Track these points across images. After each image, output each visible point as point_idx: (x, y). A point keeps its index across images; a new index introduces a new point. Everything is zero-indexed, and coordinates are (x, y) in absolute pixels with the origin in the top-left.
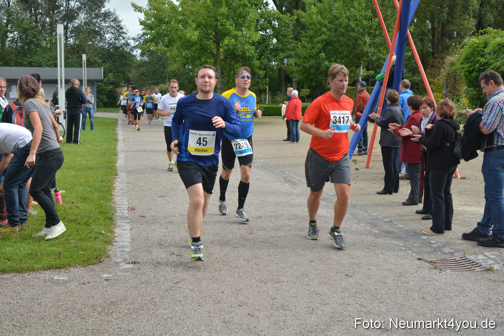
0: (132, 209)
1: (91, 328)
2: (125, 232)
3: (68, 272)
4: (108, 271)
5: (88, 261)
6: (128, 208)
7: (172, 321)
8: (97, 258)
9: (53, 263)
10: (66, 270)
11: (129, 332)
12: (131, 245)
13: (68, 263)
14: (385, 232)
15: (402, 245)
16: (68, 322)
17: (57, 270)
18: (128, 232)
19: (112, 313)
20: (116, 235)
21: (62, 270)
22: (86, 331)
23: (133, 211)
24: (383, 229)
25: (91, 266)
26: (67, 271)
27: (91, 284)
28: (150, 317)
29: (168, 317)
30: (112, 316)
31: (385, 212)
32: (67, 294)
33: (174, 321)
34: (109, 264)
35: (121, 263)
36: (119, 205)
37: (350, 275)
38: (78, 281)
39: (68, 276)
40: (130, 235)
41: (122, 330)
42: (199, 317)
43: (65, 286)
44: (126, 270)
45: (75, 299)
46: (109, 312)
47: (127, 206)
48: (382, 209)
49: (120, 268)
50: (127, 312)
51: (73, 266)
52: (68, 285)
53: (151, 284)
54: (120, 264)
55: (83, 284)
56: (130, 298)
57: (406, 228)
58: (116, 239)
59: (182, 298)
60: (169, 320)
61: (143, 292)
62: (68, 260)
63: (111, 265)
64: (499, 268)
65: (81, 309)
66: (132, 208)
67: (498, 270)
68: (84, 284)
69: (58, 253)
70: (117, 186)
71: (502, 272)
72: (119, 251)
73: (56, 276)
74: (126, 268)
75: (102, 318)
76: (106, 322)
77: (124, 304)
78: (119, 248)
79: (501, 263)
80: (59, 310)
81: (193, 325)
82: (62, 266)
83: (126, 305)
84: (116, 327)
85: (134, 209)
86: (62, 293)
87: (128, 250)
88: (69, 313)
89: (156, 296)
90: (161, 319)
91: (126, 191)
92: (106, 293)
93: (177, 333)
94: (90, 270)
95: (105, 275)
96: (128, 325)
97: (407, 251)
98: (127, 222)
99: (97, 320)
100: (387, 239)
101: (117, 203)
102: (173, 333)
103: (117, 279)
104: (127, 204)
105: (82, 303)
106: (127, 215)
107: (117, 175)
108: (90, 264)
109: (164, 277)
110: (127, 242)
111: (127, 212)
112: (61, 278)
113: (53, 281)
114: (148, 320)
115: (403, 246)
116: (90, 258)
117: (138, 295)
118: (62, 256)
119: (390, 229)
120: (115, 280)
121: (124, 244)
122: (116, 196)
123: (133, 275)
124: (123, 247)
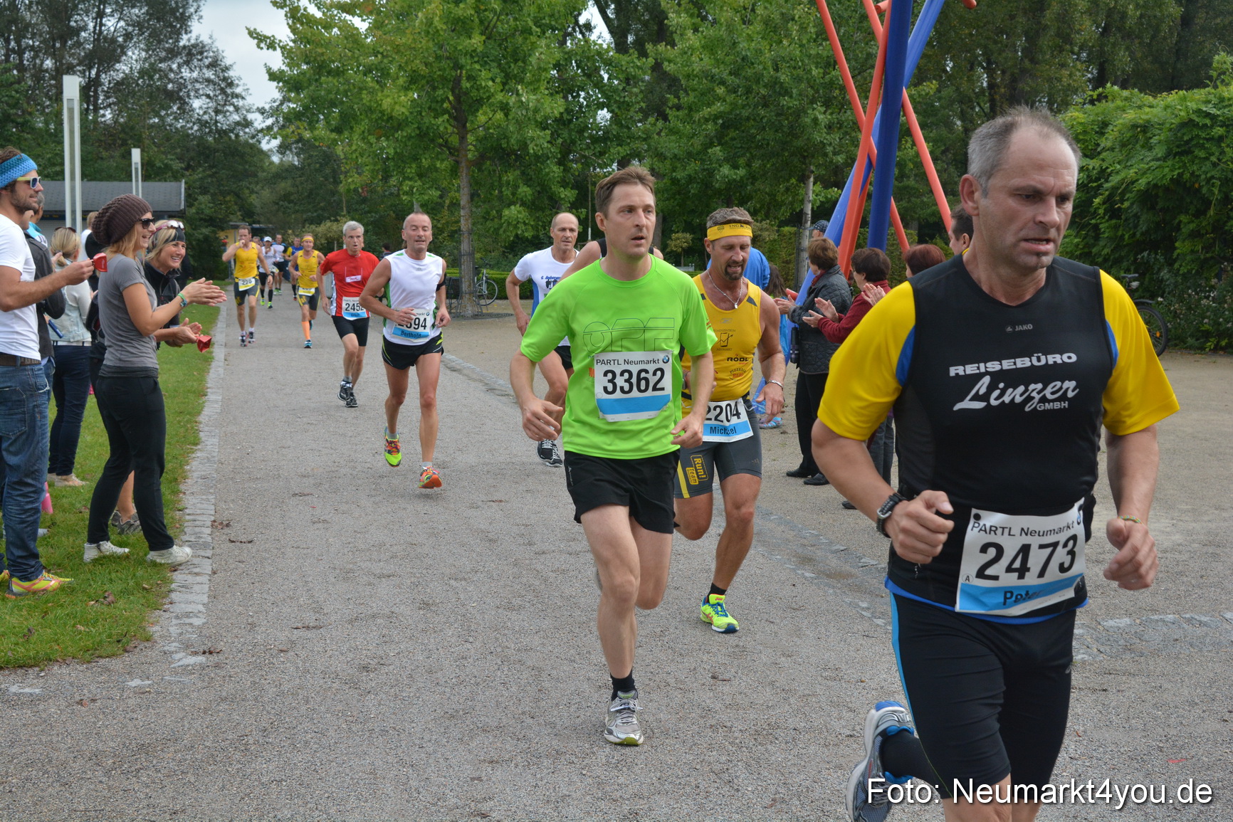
0: (220, 525)
1: (82, 808)
2: (199, 579)
3: (46, 675)
4: (143, 672)
5: (96, 649)
6: (214, 521)
7: (282, 789)
8: (119, 641)
9: (9, 654)
10: (41, 671)
11: (174, 816)
12: (208, 609)
13: (46, 654)
14: (829, 576)
15: (865, 605)
16: (29, 794)
17: (20, 671)
18: (205, 579)
19: (138, 771)
20: (173, 586)
21: (30, 671)
22: (69, 815)
23: (226, 530)
24: (826, 568)
25: (102, 662)
26: (42, 674)
27: (98, 704)
28: (229, 781)
29: (272, 779)
30: (138, 778)
31: (836, 529)
32: (36, 728)
33: (285, 788)
34: (147, 656)
35: (176, 652)
36: (193, 514)
37: (728, 678)
38: (66, 697)
39: (45, 684)
40: (210, 587)
41: (157, 810)
42: (347, 779)
43: (35, 709)
44: (186, 670)
45: (55, 739)
46: (133, 769)
47: (213, 518)
48: (831, 521)
49: (172, 666)
50: (177, 768)
51: (58, 661)
52: (41, 707)
53: (243, 703)
54: (173, 656)
55: (77, 703)
56: (188, 736)
57: (880, 566)
58: (173, 595)
59: (313, 734)
60: (273, 786)
61: (221, 720)
62: (48, 646)
63: (152, 658)
64: (1086, 657)
65: (64, 764)
66: (222, 523)
67: (1084, 662)
68: (80, 703)
69: (26, 631)
70: (194, 469)
71: (1092, 668)
72: (176, 625)
73: (16, 686)
74: (188, 666)
75: (111, 783)
76: (121, 793)
77: (172, 749)
78: (177, 617)
79: (1095, 646)
80: (12, 767)
81: (328, 797)
82: (32, 662)
83: (175, 752)
84: (145, 802)
85: (228, 525)
86: (24, 725)
87: (197, 622)
88: (34, 772)
89: (251, 731)
90: (256, 783)
91: (214, 482)
92: (130, 725)
93: (289, 816)
94: (100, 669)
95: (136, 682)
96: (173, 798)
97: (875, 620)
98: (206, 555)
99: (100, 787)
100: (831, 591)
101: (187, 511)
102: (279, 817)
103: (163, 691)
104: (213, 512)
105: (70, 748)
106: (209, 539)
107: (196, 444)
108: (101, 657)
109: (276, 686)
110: (198, 604)
111: (208, 531)
112: (27, 690)
113: (6, 697)
114: (223, 786)
115: (868, 609)
116: (101, 641)
117: (207, 727)
118: (34, 638)
119: (843, 569)
120: (158, 693)
121: (190, 608)
122: (187, 492)
123: (203, 681)
124: (188, 615)
